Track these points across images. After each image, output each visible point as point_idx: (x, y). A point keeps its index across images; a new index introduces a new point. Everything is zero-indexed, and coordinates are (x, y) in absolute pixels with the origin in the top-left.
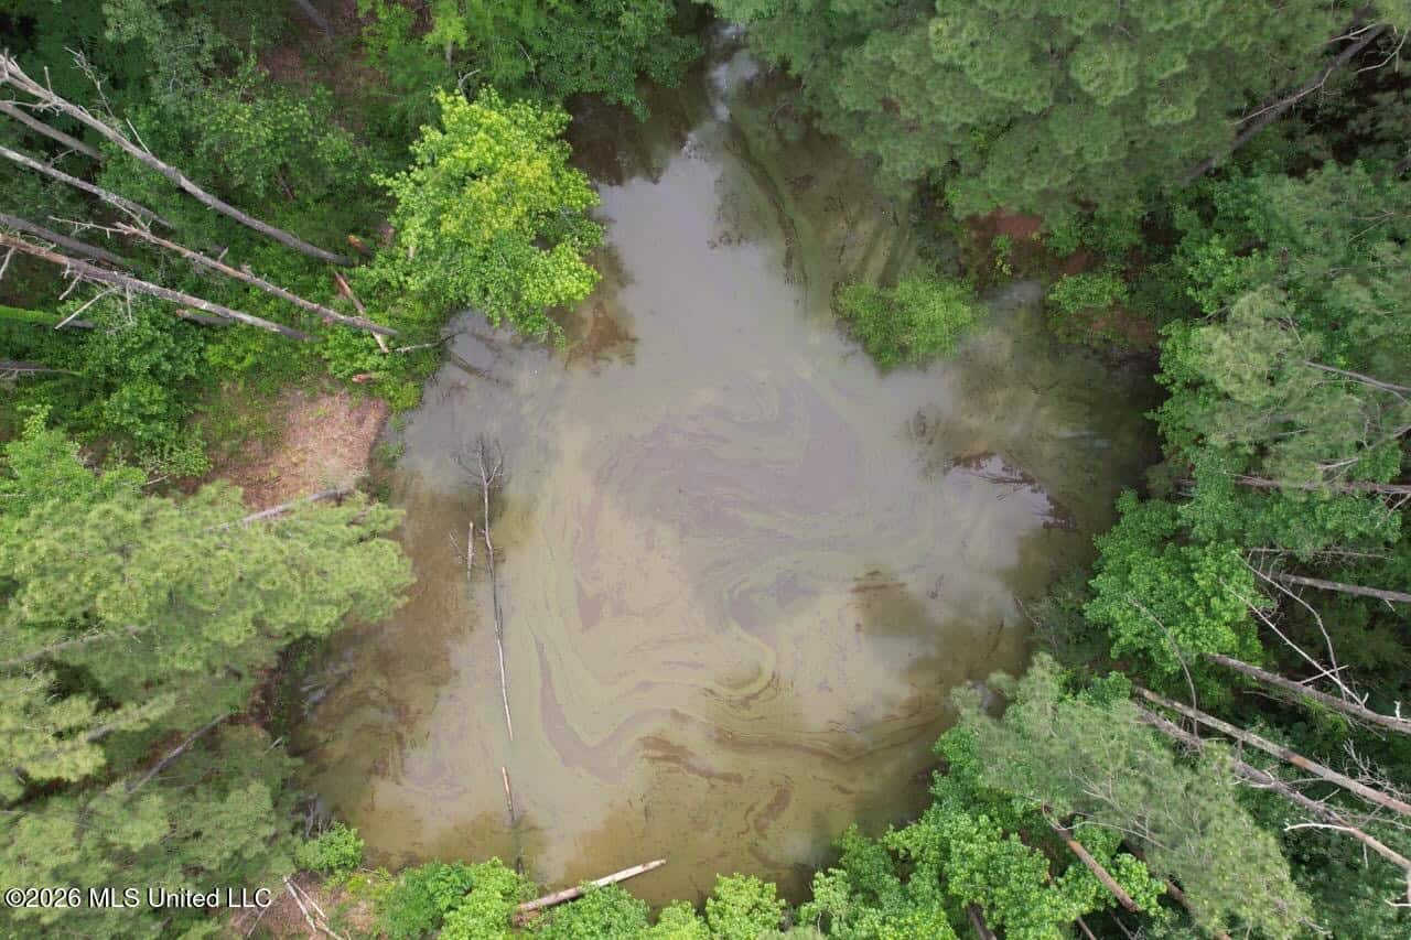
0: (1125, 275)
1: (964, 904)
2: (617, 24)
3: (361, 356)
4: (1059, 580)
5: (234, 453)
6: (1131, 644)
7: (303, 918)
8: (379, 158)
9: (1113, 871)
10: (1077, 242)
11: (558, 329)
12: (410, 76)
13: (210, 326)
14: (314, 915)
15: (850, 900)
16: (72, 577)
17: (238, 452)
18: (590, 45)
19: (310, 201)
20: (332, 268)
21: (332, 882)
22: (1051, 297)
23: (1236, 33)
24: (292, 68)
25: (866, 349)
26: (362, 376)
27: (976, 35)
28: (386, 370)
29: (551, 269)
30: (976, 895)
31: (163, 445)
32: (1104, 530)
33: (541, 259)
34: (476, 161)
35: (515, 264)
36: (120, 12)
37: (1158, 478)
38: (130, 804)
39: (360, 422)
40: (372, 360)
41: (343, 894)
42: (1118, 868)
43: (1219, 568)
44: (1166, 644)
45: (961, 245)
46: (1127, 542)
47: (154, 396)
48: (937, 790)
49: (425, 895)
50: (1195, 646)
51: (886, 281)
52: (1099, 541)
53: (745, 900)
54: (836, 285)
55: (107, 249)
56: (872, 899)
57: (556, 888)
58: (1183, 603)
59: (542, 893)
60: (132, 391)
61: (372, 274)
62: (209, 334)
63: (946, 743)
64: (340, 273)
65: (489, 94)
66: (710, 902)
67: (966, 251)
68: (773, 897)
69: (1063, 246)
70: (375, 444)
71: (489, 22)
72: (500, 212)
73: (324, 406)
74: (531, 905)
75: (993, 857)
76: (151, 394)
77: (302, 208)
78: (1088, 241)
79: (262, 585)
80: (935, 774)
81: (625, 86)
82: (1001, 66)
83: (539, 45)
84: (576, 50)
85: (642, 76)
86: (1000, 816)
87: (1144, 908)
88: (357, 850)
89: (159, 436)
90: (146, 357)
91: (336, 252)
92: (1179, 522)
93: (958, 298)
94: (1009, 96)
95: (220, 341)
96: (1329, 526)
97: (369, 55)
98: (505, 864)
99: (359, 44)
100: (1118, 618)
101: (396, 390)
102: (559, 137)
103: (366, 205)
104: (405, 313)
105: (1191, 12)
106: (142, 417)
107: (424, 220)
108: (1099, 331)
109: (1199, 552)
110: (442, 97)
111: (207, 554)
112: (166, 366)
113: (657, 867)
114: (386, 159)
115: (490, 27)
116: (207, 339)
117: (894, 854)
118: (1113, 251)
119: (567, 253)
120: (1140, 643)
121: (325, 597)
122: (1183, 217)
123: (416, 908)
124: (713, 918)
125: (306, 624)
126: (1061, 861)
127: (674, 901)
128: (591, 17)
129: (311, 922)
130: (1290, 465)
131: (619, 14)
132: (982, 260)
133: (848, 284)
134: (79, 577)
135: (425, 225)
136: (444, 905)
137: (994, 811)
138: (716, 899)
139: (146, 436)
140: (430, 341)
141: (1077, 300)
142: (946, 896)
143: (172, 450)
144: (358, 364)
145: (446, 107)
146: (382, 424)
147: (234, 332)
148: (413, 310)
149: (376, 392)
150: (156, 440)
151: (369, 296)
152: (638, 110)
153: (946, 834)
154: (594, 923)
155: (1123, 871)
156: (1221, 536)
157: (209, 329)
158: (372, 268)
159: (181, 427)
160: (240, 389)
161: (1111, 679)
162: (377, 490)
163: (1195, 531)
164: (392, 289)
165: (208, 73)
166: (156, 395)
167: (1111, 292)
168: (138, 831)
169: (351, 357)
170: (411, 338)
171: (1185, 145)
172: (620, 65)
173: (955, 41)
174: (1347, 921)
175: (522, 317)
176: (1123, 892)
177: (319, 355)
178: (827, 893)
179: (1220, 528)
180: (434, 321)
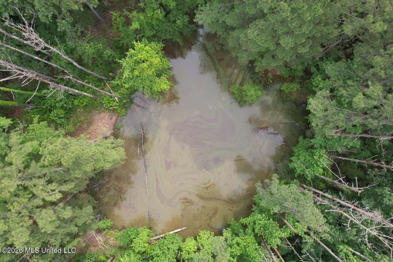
0: (300, 83)
1: (259, 235)
2: (176, 23)
3: (112, 103)
4: (284, 158)
5: (80, 127)
6: (300, 173)
7: (97, 242)
8: (117, 54)
9: (294, 226)
10: (288, 75)
11: (161, 97)
12: (125, 35)
13: (75, 95)
14: (100, 241)
15: (232, 236)
16: (56, 155)
17: (81, 126)
18: (169, 28)
19: (99, 64)
20: (105, 81)
21: (104, 232)
22: (282, 88)
23: (317, 33)
24: (95, 31)
25: (236, 101)
26: (112, 108)
27: (258, 33)
28: (118, 106)
29: (160, 82)
30: (262, 233)
31: (63, 125)
32: (295, 146)
33: (157, 80)
34: (143, 58)
35: (151, 81)
36: (61, 25)
37: (308, 133)
38: (64, 208)
39: (111, 119)
40: (115, 104)
41: (107, 236)
42: (295, 226)
43: (320, 154)
44: (307, 173)
45: (260, 75)
46: (300, 149)
47: (62, 113)
48: (253, 209)
49: (128, 235)
50: (314, 173)
51: (241, 84)
52: (293, 148)
53: (206, 236)
54: (229, 85)
55: (50, 76)
56: (237, 235)
57: (160, 234)
58: (312, 163)
59: (156, 235)
60: (56, 111)
61: (115, 82)
62: (74, 97)
63: (256, 198)
64: (107, 82)
65: (145, 40)
66: (198, 237)
67: (261, 77)
68: (213, 235)
69: (285, 76)
70: (115, 124)
71: (145, 23)
72: (149, 70)
73: (102, 115)
74: (154, 238)
75: (266, 224)
76: (61, 112)
77: (97, 66)
78: (291, 75)
79: (95, 158)
80: (253, 205)
81: (177, 37)
82: (264, 39)
83: (157, 28)
84: (166, 29)
85: (181, 34)
86: (268, 215)
87: (301, 235)
88: (111, 224)
89: (63, 122)
90: (60, 103)
91: (106, 77)
92: (311, 144)
93: (258, 89)
94: (266, 46)
95: (77, 99)
96: (344, 144)
97: (114, 28)
98: (147, 228)
99: (111, 25)
100: (296, 167)
101: (120, 111)
102: (161, 50)
103: (113, 65)
104: (123, 92)
105: (305, 30)
106: (58, 117)
107: (129, 71)
108: (294, 97)
109: (316, 151)
110: (135, 43)
111: (83, 150)
112: (65, 105)
113: (184, 229)
114: (119, 54)
115: (145, 24)
116: (75, 99)
117: (242, 224)
118: (297, 77)
119: (164, 78)
120: (302, 173)
121: (108, 161)
122: (313, 69)
123: (126, 238)
124: (199, 240)
125: (103, 167)
126: (282, 225)
127: (189, 237)
128: (169, 21)
129: (99, 242)
130: (328, 130)
131: (176, 20)
132: (265, 79)
133: (232, 85)
134: (58, 155)
135: (130, 72)
136: (133, 238)
137: (266, 213)
138: (199, 236)
139: (60, 122)
140: (129, 99)
141: (288, 89)
142: (254, 233)
143: (65, 126)
144: (111, 105)
145: (136, 45)
146: (117, 119)
147: (81, 97)
148: (124, 91)
149: (115, 112)
150: (62, 124)
151: (114, 88)
152: (180, 43)
153: (255, 219)
154: (169, 241)
155: (296, 226)
156: (321, 147)
157: (75, 96)
158: (115, 81)
159: (67, 120)
160: (82, 111)
161: (294, 181)
162: (116, 135)
163: (315, 146)
164: (119, 86)
165: (79, 37)
166: (62, 112)
167: (296, 87)
168: (66, 214)
169: (109, 103)
170: (124, 98)
171: (308, 56)
172: (176, 32)
173: (254, 34)
174: (346, 236)
175: (152, 94)
176: (296, 231)
177: (101, 102)
178: (226, 234)
179: (321, 145)
180: (130, 94)
